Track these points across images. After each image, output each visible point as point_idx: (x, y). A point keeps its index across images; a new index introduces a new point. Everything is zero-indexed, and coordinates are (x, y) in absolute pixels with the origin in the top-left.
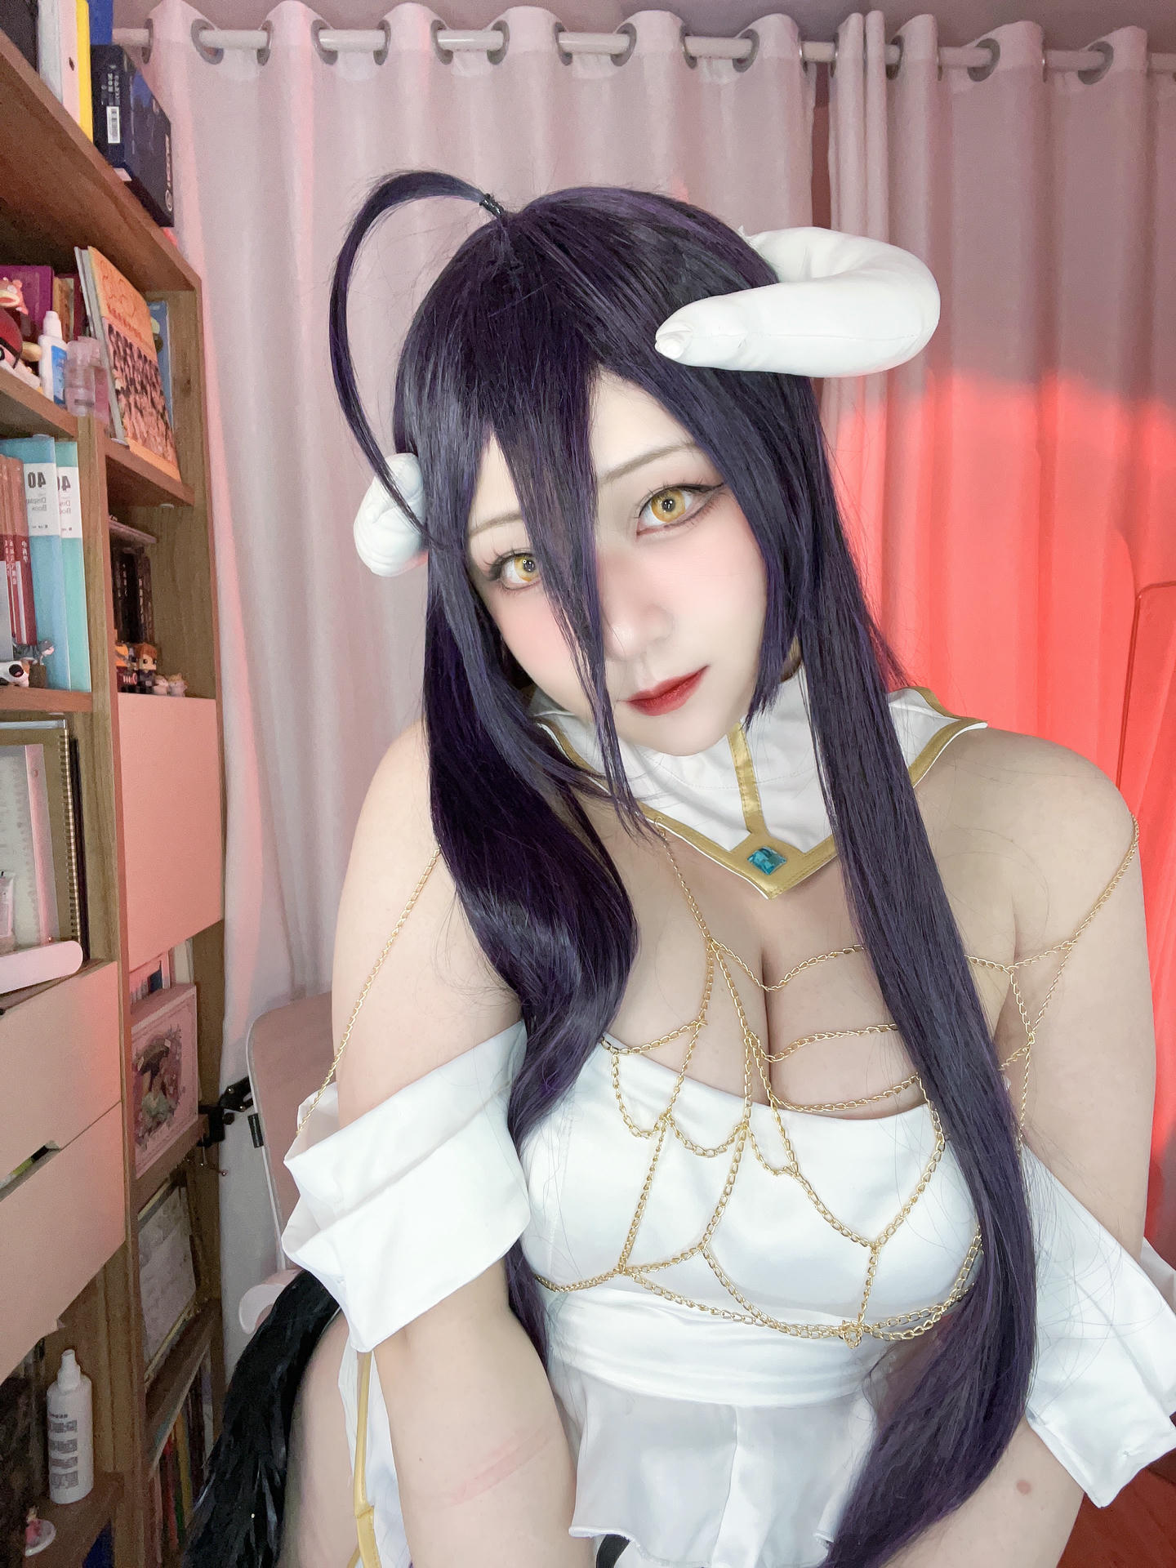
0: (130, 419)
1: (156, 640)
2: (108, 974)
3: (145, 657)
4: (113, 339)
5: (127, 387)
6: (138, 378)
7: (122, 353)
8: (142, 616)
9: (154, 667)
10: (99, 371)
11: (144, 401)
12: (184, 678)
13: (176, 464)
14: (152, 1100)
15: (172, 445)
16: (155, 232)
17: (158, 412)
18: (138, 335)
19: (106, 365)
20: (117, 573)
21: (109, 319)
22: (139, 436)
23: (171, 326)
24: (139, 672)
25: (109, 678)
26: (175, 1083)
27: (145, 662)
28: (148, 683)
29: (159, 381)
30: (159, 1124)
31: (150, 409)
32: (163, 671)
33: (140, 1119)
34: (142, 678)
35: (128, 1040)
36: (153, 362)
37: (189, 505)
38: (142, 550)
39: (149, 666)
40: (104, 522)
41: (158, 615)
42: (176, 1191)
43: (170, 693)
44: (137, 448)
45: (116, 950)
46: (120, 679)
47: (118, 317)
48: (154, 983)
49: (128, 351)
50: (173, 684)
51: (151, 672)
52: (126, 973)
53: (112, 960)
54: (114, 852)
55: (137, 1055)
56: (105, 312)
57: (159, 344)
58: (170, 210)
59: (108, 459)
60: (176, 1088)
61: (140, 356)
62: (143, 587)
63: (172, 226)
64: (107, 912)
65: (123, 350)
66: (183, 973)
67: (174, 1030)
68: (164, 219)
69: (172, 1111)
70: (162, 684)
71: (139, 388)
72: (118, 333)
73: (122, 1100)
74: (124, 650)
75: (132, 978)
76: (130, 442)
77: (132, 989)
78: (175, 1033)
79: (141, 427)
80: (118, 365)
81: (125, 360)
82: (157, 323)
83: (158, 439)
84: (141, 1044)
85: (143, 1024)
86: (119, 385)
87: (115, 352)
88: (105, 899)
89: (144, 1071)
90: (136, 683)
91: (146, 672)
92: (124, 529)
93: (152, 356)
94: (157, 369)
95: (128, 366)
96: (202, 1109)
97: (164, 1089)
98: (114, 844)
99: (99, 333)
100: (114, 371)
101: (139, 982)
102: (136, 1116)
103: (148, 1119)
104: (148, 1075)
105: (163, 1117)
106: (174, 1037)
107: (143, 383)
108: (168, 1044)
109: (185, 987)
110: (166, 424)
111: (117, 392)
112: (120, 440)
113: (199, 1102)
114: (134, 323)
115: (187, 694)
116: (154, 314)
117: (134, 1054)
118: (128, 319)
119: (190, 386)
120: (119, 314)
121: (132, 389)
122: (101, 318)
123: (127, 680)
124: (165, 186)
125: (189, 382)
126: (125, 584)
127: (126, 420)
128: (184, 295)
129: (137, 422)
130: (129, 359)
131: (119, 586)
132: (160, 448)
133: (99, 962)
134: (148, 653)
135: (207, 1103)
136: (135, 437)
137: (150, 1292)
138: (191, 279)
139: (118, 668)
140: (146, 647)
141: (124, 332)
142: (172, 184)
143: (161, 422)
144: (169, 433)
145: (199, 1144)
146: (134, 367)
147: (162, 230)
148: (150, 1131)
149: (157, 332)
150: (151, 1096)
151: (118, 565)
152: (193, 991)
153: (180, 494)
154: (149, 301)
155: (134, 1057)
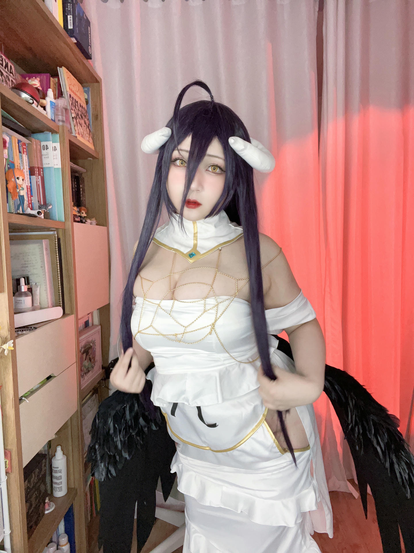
0: (77, 127)
1: (87, 206)
2: (71, 318)
3: (83, 211)
4: (71, 99)
5: (76, 116)
6: (80, 113)
7: (74, 104)
8: (82, 198)
9: (86, 215)
10: (66, 110)
11: (82, 122)
12: (96, 219)
13: (93, 144)
14: (86, 363)
15: (92, 138)
16: (85, 61)
17: (87, 126)
18: (80, 98)
19: (69, 108)
20: (73, 182)
21: (69, 92)
22: (80, 133)
23: (91, 96)
24: (80, 217)
25: (71, 218)
26: (94, 358)
27: (83, 213)
28: (84, 221)
29: (87, 114)
30: (89, 371)
31: (83, 124)
32: (89, 217)
33: (82, 369)
34: (82, 219)
35: (78, 342)
36: (85, 109)
37: (97, 158)
38: (82, 174)
39: (84, 215)
40: (69, 164)
41: (87, 198)
42: (94, 395)
43: (91, 224)
44: (79, 138)
45: (74, 311)
46: (74, 219)
47: (73, 92)
48: (87, 324)
49: (76, 103)
50: (92, 221)
51: (85, 217)
52: (77, 319)
53: (72, 314)
54: (73, 277)
55: (81, 347)
56: (68, 89)
57: (87, 102)
58: (90, 53)
59: (70, 141)
60: (94, 360)
61: (80, 106)
62: (82, 188)
63: (91, 59)
64: (70, 297)
65: (74, 103)
66: (96, 321)
67: (93, 340)
68: (88, 57)
69: (93, 367)
70: (89, 221)
71: (80, 117)
72: (73, 98)
73: (76, 362)
74: (75, 208)
75: (79, 321)
76: (77, 135)
77: (79, 326)
78: (94, 341)
79: (81, 130)
80: (73, 108)
81: (75, 107)
82: (87, 95)
83: (87, 135)
84: (83, 344)
85: (83, 337)
86: (73, 115)
87: (72, 104)
88: (70, 293)
89: (83, 353)
90: (80, 221)
91: (83, 217)
92: (75, 166)
93: (84, 105)
94: (86, 111)
95: (77, 109)
96: (103, 368)
97: (90, 360)
98: (73, 274)
99: (66, 97)
100: (72, 111)
101: (81, 323)
102: (81, 368)
103: (85, 369)
104: (85, 355)
105: (90, 369)
106: (94, 343)
107: (82, 115)
108: (91, 344)
109: (97, 326)
110: (90, 130)
111: (73, 118)
112: (74, 134)
113: (102, 365)
114: (78, 94)
115: (97, 225)
116: (85, 92)
117: (80, 346)
118: (77, 93)
119: (98, 117)
120: (73, 91)
121: (78, 117)
122: (67, 91)
123: (77, 219)
124: (88, 44)
125: (97, 115)
126: (76, 186)
127: (76, 128)
128: (96, 84)
129: (80, 129)
130: (77, 107)
131: (74, 186)
132: (88, 138)
133: (69, 315)
134: (84, 210)
135: (105, 366)
136: (79, 134)
137: (86, 428)
138: (98, 79)
139: (74, 215)
140: (83, 208)
141: (75, 97)
142: (91, 44)
143: (88, 129)
144: (91, 133)
145: (102, 379)
146: (78, 110)
147: (88, 61)
148: (86, 373)
149: (87, 98)
150: (86, 361)
151: (73, 179)
152: (100, 327)
153: (95, 155)
154: (83, 87)
155: (80, 348)
